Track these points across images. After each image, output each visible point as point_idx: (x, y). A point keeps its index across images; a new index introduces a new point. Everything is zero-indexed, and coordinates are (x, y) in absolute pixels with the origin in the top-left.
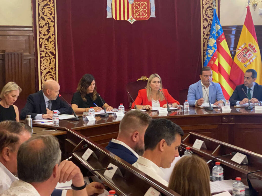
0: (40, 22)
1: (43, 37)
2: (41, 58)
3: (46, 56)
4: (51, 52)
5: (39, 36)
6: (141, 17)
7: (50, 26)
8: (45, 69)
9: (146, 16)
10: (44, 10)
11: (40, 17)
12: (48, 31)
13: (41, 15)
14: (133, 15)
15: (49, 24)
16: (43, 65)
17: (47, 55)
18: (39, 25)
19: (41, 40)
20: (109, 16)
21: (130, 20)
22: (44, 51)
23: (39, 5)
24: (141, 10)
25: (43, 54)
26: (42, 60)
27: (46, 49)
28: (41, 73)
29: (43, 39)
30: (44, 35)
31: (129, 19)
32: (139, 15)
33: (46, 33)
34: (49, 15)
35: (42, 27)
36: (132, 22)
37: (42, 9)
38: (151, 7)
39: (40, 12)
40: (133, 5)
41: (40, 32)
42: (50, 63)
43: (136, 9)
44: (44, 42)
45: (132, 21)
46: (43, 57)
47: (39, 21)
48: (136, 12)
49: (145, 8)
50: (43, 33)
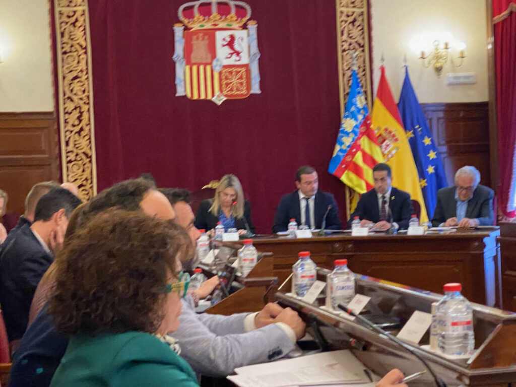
0: (66, 106)
1: (72, 129)
2: (67, 162)
3: (76, 160)
4: (84, 153)
5: (65, 126)
6: (235, 92)
7: (82, 110)
9: (245, 92)
10: (72, 86)
11: (66, 97)
12: (80, 118)
13: (68, 94)
14: (221, 90)
15: (80, 107)
16: (71, 174)
17: (78, 158)
18: (64, 109)
19: (68, 133)
20: (180, 92)
21: (216, 99)
22: (72, 152)
23: (64, 78)
24: (234, 81)
25: (72, 157)
26: (70, 165)
27: (77, 148)
29: (71, 132)
31: (215, 97)
32: (231, 90)
33: (77, 122)
34: (80, 93)
35: (69, 113)
36: (219, 101)
37: (70, 84)
39: (66, 89)
40: (220, 73)
41: (66, 122)
42: (84, 171)
43: (225, 79)
44: (74, 137)
45: (219, 99)
46: (70, 162)
47: (64, 103)
48: (227, 84)
49: (241, 78)
50: (71, 122)
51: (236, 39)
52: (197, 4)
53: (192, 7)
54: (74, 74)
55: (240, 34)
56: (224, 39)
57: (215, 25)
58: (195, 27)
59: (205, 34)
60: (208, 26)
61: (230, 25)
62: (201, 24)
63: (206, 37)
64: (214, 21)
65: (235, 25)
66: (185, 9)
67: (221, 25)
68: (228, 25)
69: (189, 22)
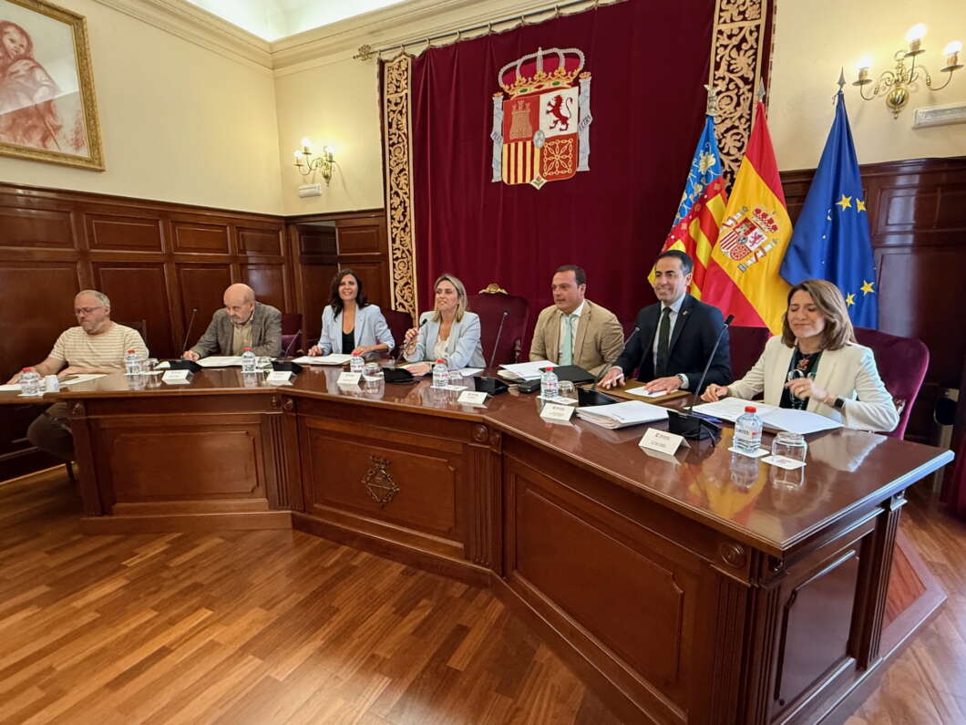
0: (392, 201)
1: (397, 225)
2: (394, 260)
3: (402, 258)
4: (408, 251)
5: (392, 223)
6: (557, 172)
7: (406, 205)
8: (402, 278)
9: (570, 171)
10: (399, 179)
11: (393, 192)
12: (404, 216)
13: (395, 188)
14: (541, 172)
15: (404, 202)
16: (398, 272)
17: (404, 256)
18: (391, 205)
19: (394, 230)
20: (496, 178)
21: (535, 183)
22: (399, 249)
23: (391, 171)
24: (557, 157)
25: (398, 254)
26: (396, 263)
27: (403, 245)
28: (395, 284)
29: (397, 228)
30: (399, 222)
31: (535, 180)
32: (554, 169)
33: (402, 219)
34: (405, 187)
35: (395, 209)
36: (538, 185)
37: (396, 179)
38: (581, 148)
39: (393, 184)
40: (542, 149)
41: (392, 218)
42: (408, 268)
43: (547, 157)
44: (399, 233)
45: (538, 183)
46: (397, 259)
47: (391, 198)
48: (549, 162)
49: (567, 153)
50: (397, 218)
51: (564, 101)
52: (519, 62)
53: (514, 68)
54: (401, 166)
55: (569, 93)
56: (549, 104)
57: (541, 86)
58: (516, 93)
59: (526, 101)
60: (531, 89)
61: (558, 83)
62: (522, 89)
63: (528, 105)
64: (540, 81)
65: (564, 83)
66: (505, 73)
67: (547, 85)
68: (554, 84)
69: (510, 89)
